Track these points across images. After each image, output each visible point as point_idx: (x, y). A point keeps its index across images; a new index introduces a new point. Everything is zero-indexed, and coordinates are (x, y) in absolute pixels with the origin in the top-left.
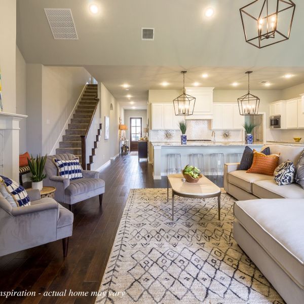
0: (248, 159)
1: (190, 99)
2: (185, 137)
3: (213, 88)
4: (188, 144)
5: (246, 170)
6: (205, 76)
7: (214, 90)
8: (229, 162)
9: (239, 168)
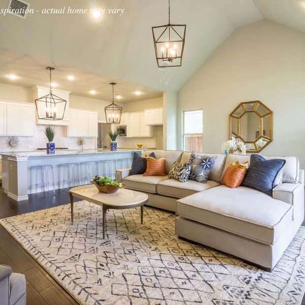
0: (140, 164)
1: (56, 101)
2: (53, 146)
3: (70, 92)
4: (57, 152)
5: (143, 174)
6: (71, 78)
7: (70, 94)
8: (122, 169)
9: (131, 173)
